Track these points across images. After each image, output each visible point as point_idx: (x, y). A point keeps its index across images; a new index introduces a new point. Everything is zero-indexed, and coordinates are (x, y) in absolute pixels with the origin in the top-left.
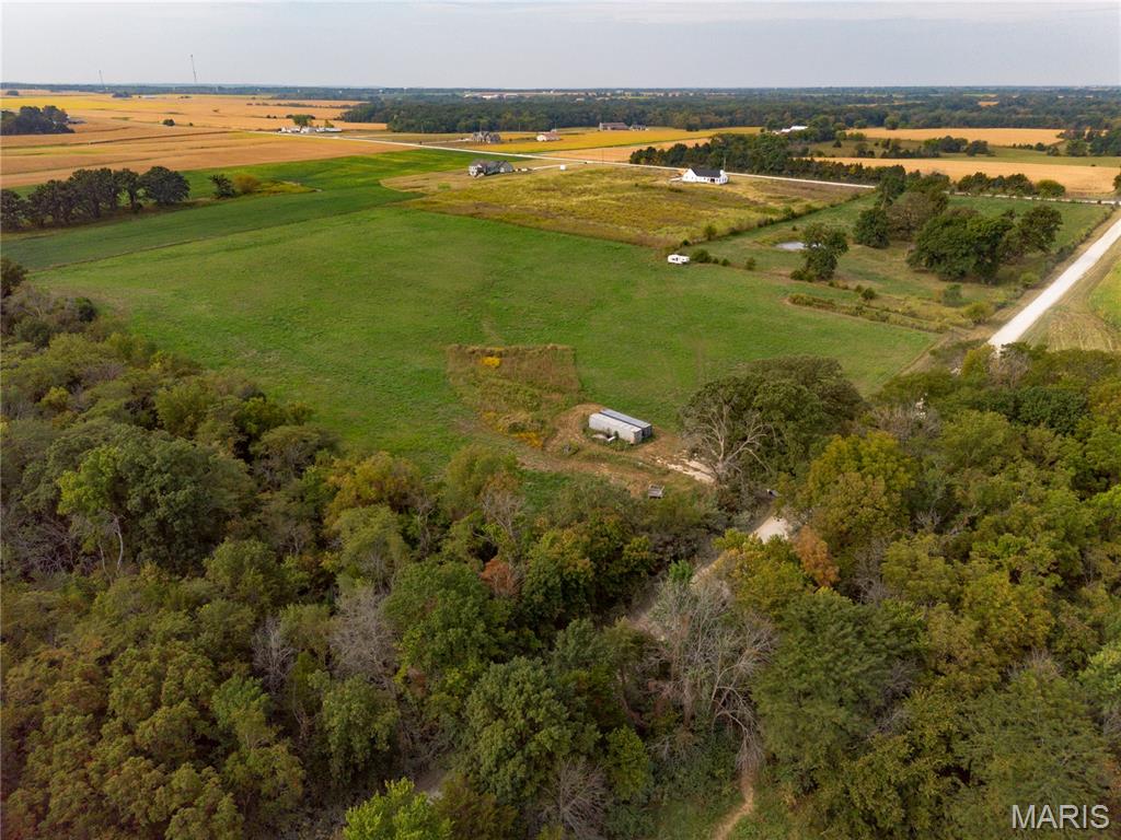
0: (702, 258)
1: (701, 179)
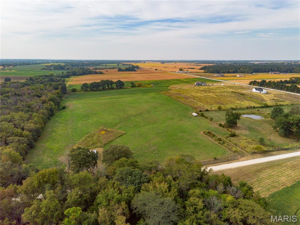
0: (202, 115)
1: (257, 91)
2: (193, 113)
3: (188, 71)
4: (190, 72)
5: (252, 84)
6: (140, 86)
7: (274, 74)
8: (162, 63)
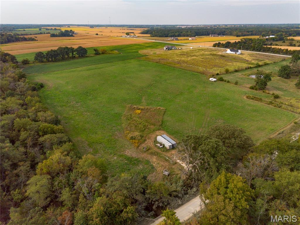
0: (221, 80)
1: (232, 53)
2: (210, 79)
3: (135, 35)
4: (138, 37)
5: (216, 46)
6: (103, 53)
7: (214, 36)
8: (91, 27)
